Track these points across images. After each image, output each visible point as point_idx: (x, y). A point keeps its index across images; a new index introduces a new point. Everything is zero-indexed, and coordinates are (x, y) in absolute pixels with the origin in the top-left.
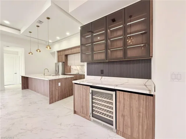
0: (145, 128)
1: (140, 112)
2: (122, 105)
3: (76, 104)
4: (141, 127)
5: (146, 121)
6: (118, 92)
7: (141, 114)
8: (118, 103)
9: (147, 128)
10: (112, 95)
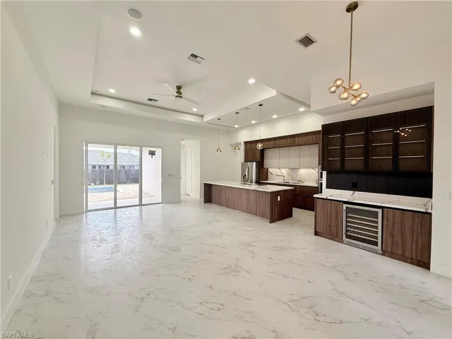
0: (420, 246)
1: (414, 230)
2: (391, 223)
3: (318, 224)
4: (414, 245)
5: (421, 239)
6: (385, 210)
7: (415, 233)
8: (385, 222)
9: (422, 246)
10: (377, 212)
